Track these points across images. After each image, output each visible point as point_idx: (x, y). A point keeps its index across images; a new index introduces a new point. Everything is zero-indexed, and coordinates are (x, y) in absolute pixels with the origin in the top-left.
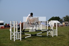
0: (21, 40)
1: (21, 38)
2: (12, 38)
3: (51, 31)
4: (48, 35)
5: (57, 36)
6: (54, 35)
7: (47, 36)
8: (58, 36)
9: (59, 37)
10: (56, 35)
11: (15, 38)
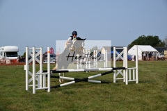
0: (49, 91)
1: (49, 87)
2: (28, 87)
3: (122, 72)
4: (117, 81)
5: (137, 82)
6: (130, 80)
7: (114, 82)
8: (139, 82)
9: (141, 85)
10: (135, 82)
11: (36, 87)
